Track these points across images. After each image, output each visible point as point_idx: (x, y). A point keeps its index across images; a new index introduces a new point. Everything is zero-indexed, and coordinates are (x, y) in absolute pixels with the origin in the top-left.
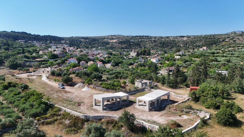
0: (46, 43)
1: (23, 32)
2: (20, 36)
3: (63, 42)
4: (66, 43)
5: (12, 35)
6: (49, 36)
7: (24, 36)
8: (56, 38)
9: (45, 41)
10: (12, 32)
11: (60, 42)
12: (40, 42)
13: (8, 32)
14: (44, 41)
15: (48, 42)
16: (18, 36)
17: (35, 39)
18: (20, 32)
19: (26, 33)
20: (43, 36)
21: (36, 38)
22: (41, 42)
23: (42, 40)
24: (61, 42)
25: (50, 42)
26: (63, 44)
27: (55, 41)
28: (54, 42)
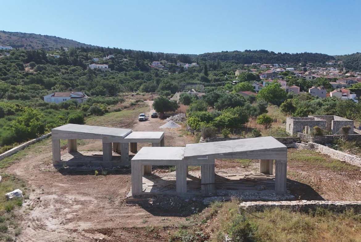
0: (296, 66)
1: (262, 50)
2: (255, 56)
3: (330, 63)
4: (334, 66)
5: (244, 55)
6: (305, 53)
7: (261, 57)
8: (317, 57)
9: (295, 64)
10: (246, 51)
11: (324, 63)
12: (285, 64)
13: (240, 52)
14: (292, 62)
15: (300, 64)
16: (252, 57)
17: (278, 60)
18: (258, 50)
19: (267, 51)
20: (293, 55)
21: (279, 58)
22: (287, 65)
23: (290, 61)
24: (327, 63)
25: (303, 65)
26: (329, 66)
27: (313, 63)
28: (310, 64)
